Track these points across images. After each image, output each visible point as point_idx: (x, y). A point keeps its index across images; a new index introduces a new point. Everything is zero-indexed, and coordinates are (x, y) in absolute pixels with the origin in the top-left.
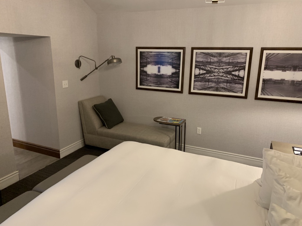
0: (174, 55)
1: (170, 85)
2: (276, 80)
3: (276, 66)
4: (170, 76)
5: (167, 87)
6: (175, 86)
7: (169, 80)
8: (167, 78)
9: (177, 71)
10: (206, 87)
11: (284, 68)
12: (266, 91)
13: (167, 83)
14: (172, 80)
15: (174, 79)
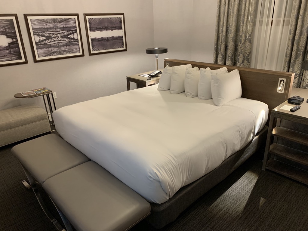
0: (5, 22)
1: (11, 58)
2: (98, 38)
3: (96, 27)
4: (7, 47)
5: (7, 61)
6: (16, 57)
7: (7, 51)
8: (3, 49)
9: (15, 40)
10: (49, 53)
11: (101, 29)
12: (95, 48)
13: (5, 56)
14: (10, 51)
15: (12, 50)
